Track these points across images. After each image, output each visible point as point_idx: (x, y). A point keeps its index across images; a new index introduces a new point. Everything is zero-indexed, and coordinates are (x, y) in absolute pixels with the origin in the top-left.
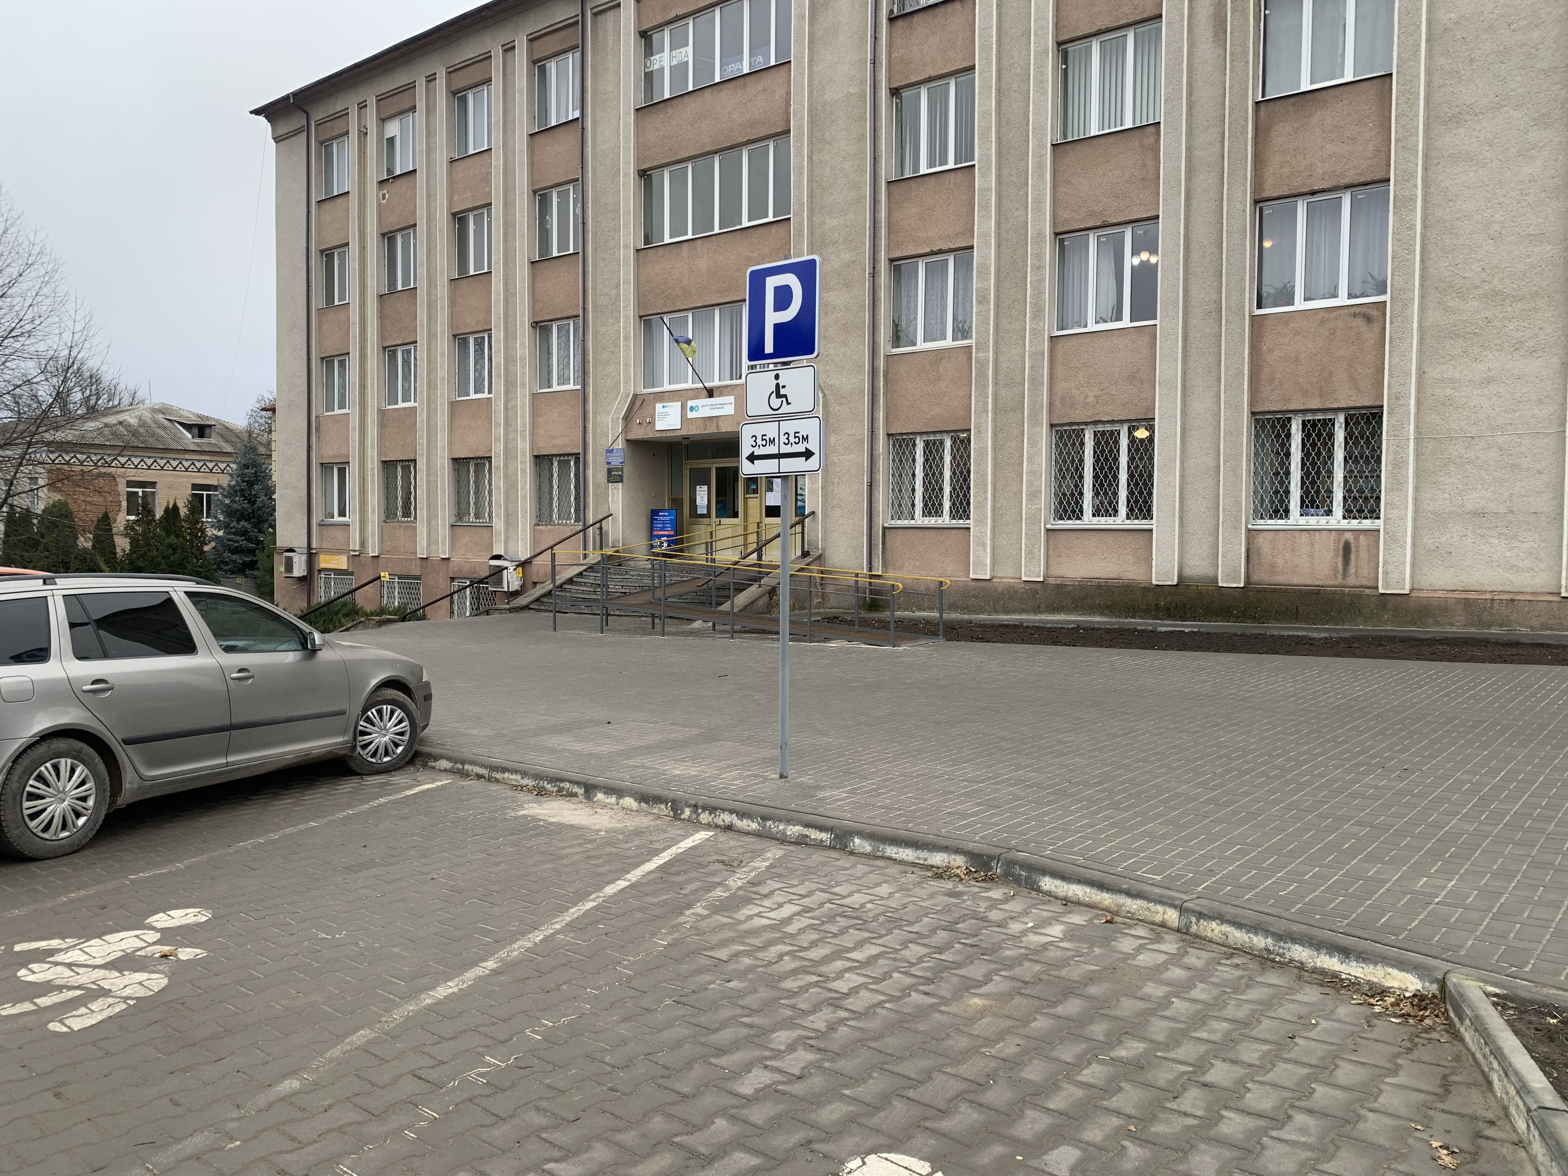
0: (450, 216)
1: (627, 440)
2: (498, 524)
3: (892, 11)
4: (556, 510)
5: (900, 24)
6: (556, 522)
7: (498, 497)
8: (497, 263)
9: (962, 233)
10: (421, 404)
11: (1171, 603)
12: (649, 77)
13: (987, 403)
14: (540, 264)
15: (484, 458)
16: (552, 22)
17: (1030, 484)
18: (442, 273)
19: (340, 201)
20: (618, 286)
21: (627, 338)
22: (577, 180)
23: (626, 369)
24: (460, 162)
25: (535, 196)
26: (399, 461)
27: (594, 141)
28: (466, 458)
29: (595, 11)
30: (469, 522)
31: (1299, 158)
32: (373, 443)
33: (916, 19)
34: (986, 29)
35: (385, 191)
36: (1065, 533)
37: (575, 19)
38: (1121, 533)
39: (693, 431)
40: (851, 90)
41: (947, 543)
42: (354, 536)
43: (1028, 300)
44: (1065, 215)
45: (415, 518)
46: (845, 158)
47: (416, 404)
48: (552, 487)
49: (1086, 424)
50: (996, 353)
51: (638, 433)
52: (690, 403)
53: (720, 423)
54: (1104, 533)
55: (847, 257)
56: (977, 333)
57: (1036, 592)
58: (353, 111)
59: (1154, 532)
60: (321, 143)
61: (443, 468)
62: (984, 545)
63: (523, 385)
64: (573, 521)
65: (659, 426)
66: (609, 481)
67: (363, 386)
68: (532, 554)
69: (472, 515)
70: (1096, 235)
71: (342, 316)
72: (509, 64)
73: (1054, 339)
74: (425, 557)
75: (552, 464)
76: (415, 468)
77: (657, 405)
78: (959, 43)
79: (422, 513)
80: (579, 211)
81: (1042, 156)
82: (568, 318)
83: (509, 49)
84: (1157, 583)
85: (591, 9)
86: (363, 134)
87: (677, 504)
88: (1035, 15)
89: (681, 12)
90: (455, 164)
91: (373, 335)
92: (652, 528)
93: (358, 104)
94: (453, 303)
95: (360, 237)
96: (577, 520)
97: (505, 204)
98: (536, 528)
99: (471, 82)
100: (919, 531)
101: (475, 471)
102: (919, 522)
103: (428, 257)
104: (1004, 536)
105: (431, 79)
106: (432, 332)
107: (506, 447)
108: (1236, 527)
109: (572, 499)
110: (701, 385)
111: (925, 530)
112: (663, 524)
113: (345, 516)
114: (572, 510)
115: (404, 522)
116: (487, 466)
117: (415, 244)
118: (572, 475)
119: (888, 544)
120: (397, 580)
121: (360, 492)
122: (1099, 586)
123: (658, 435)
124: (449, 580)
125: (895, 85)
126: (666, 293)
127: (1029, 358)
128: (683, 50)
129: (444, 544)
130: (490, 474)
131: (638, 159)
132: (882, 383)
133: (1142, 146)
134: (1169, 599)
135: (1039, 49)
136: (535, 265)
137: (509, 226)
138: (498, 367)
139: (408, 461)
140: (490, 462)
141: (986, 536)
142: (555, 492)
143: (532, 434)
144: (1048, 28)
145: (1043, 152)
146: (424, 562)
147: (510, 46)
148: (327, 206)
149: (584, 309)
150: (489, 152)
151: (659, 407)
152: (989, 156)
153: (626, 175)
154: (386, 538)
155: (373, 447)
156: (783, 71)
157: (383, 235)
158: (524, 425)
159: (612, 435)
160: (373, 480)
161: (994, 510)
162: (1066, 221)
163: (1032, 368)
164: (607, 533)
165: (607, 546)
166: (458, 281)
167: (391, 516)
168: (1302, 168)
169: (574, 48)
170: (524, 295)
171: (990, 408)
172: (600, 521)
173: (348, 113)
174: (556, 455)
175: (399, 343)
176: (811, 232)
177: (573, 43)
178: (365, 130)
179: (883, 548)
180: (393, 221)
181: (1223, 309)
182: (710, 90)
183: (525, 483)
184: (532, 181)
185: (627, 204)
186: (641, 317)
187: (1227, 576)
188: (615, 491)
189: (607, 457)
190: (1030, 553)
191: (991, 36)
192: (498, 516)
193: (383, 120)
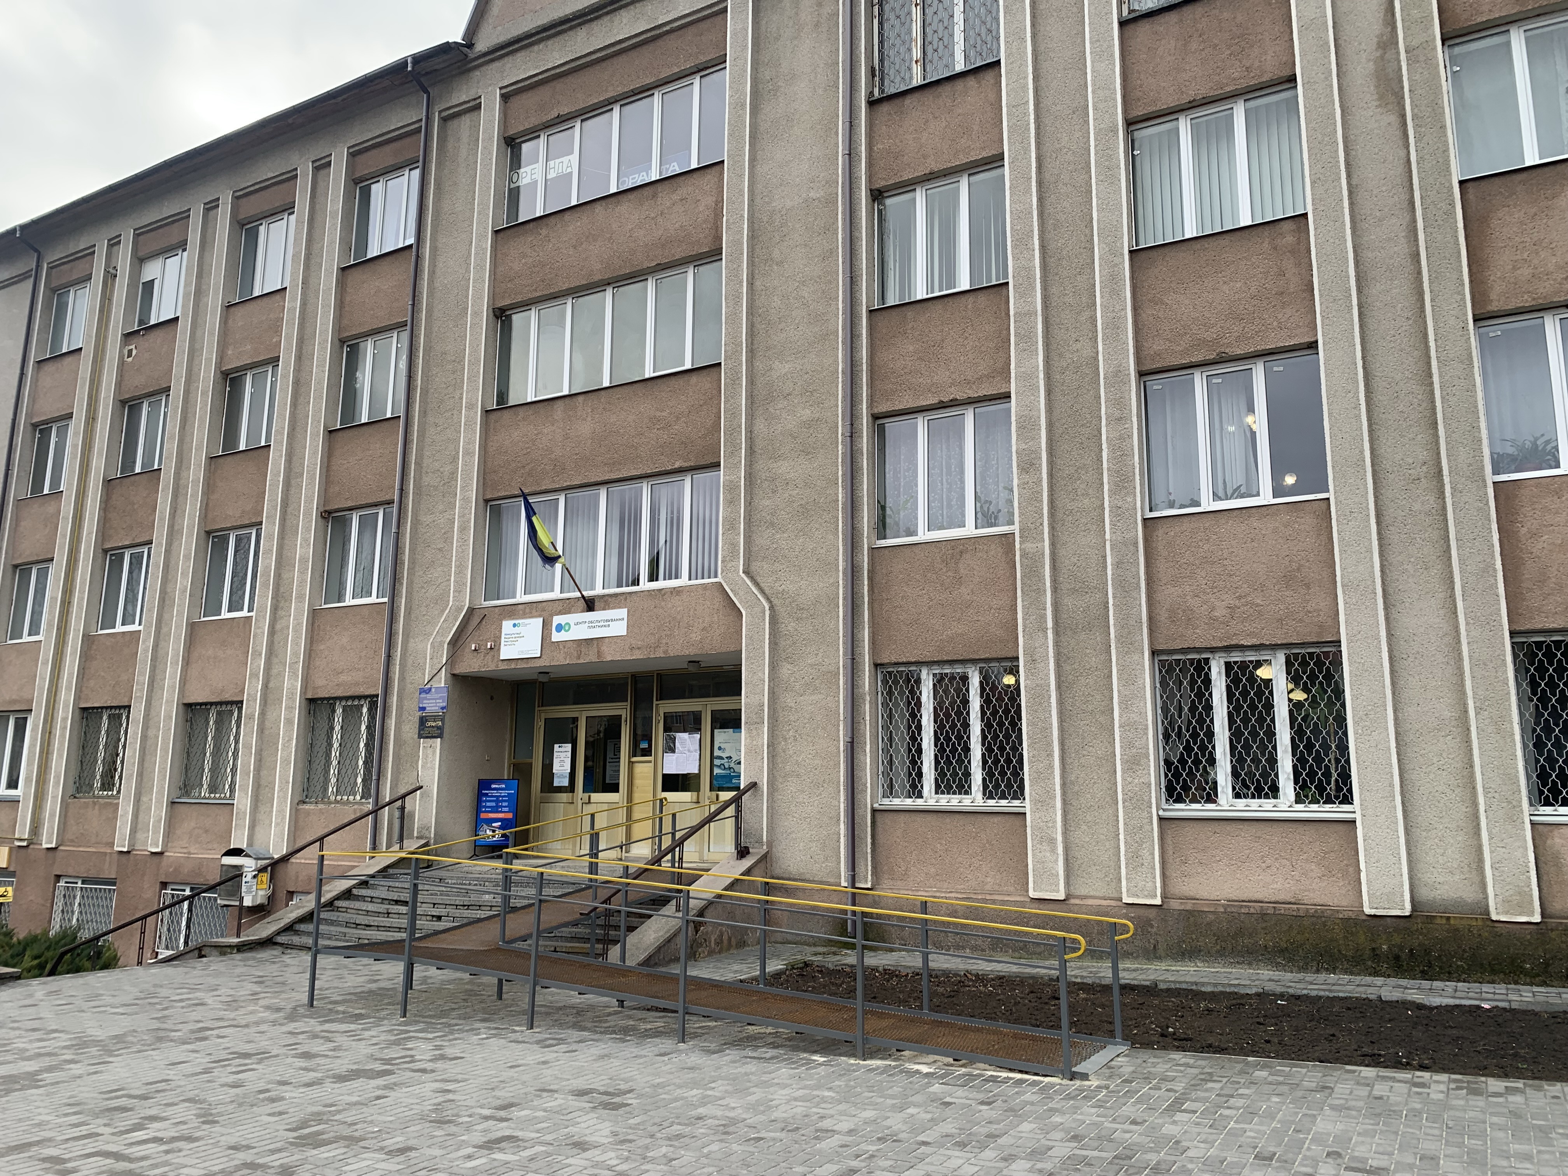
0: (219, 375)
1: (454, 675)
2: (243, 801)
3: (871, 93)
4: (333, 780)
5: (885, 108)
6: (333, 798)
7: (246, 761)
8: (280, 432)
9: (988, 376)
10: (148, 627)
11: (1401, 948)
12: (514, 195)
13: (1044, 617)
14: (340, 434)
15: (232, 703)
16: (384, 131)
17: (1128, 745)
18: (199, 448)
19: (69, 360)
20: (455, 459)
21: (463, 529)
22: (405, 324)
23: (460, 571)
24: (240, 307)
25: (342, 347)
26: (107, 708)
27: (432, 273)
28: (206, 704)
29: (444, 114)
30: (199, 797)
31: (1543, 254)
32: (70, 682)
33: (908, 101)
34: (1018, 105)
35: (133, 347)
36: (1192, 824)
37: (416, 126)
38: (1294, 825)
39: (560, 659)
40: (812, 194)
41: (983, 836)
42: (24, 817)
43: (1105, 465)
44: (1156, 346)
45: (119, 792)
46: (803, 283)
47: (141, 628)
48: (330, 745)
49: (1213, 650)
50: (1053, 544)
51: (471, 665)
52: (557, 620)
53: (604, 648)
54: (1262, 825)
55: (806, 413)
56: (1021, 514)
57: (1148, 922)
58: (101, 248)
59: (1359, 824)
60: (54, 290)
61: (168, 717)
62: (1052, 841)
63: (301, 597)
64: (358, 797)
65: (506, 652)
66: (420, 736)
67: (66, 604)
68: (291, 850)
69: (205, 787)
70: (1204, 375)
71: (51, 508)
72: (321, 184)
73: (1149, 523)
74: (125, 850)
75: (334, 711)
76: (128, 718)
77: (504, 623)
78: (976, 128)
79: (128, 784)
80: (403, 365)
81: (1116, 265)
82: (376, 505)
83: (322, 166)
84: (1373, 912)
85: (440, 112)
86: (111, 276)
87: (522, 772)
88: (1094, 85)
89: (565, 110)
90: (232, 309)
91: (90, 533)
92: (478, 808)
93: (109, 240)
94: (209, 487)
95: (89, 405)
96: (365, 795)
97: (299, 358)
98: (301, 807)
99: (266, 207)
100: (935, 816)
101: (216, 722)
102: (932, 802)
103: (183, 427)
104: (1084, 827)
105: (212, 206)
106: (176, 528)
107: (266, 686)
108: (1513, 818)
109: (361, 763)
110: (578, 594)
111: (945, 815)
112: (497, 801)
113: (16, 787)
114: (359, 780)
115: (102, 797)
116: (236, 714)
117: (165, 414)
118: (363, 727)
119: (881, 838)
120: (79, 885)
121: (41, 752)
122: (1263, 915)
123: (502, 666)
124: (158, 886)
125: (880, 184)
126: (527, 468)
127: (1112, 550)
128: (565, 159)
129: (156, 831)
130: (238, 727)
131: (493, 296)
132: (866, 588)
133: (1275, 248)
134: (1397, 939)
135: (1102, 126)
136: (334, 434)
137: (299, 386)
138: (266, 573)
139: (120, 707)
140: (240, 709)
141: (1054, 827)
142: (335, 753)
143: (307, 667)
144: (1115, 100)
145: (1117, 260)
146: (124, 858)
147: (323, 161)
148: (50, 368)
149: (402, 490)
150: (282, 293)
151: (507, 626)
152: (1031, 269)
153: (476, 314)
154: (71, 821)
155: (69, 688)
156: (710, 177)
157: (123, 402)
158: (295, 654)
159: (432, 666)
160: (63, 736)
161: (1064, 785)
162: (1158, 354)
163: (1117, 565)
164: (412, 815)
165: (411, 837)
166: (221, 460)
167: (84, 788)
168: (1551, 267)
169: (411, 164)
170: (315, 474)
171: (1050, 624)
172: (403, 797)
173: (94, 252)
174: (340, 699)
175: (127, 543)
176: (751, 382)
177: (410, 155)
178: (114, 272)
179: (873, 843)
180: (138, 383)
181: (1446, 472)
182: (603, 203)
183: (290, 740)
184: (338, 326)
185: (475, 350)
186: (487, 501)
187: (1507, 904)
188: (430, 751)
189: (420, 700)
190: (1134, 857)
191: (1026, 114)
192: (244, 789)
193: (140, 260)
